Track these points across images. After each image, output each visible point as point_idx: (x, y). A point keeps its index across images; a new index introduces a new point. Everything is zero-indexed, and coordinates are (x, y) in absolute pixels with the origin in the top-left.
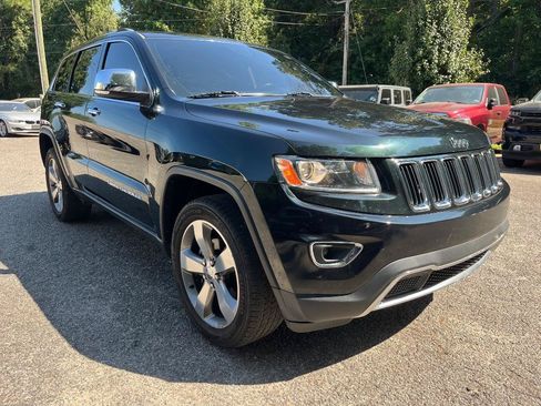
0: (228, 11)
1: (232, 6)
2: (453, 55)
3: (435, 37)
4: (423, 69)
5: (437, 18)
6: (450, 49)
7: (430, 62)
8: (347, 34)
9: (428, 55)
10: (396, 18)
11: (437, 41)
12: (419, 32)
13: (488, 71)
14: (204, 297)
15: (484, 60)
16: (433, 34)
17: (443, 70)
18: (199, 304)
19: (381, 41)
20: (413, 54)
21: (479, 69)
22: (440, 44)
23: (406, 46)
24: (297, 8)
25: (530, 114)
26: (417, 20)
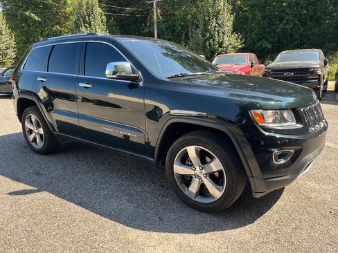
0: (85, 7)
1: (88, 3)
2: (226, 37)
3: (215, 27)
4: (210, 45)
5: (215, 16)
6: (223, 33)
7: (214, 40)
8: (156, 22)
9: (212, 37)
10: (182, 13)
11: (217, 29)
12: (206, 24)
13: (243, 45)
14: (194, 188)
15: (241, 40)
16: (214, 25)
17: (221, 45)
18: (191, 192)
19: (174, 26)
20: (204, 36)
21: (239, 45)
22: (218, 31)
23: (199, 31)
24: (120, 4)
25: (276, 71)
26: (204, 16)
